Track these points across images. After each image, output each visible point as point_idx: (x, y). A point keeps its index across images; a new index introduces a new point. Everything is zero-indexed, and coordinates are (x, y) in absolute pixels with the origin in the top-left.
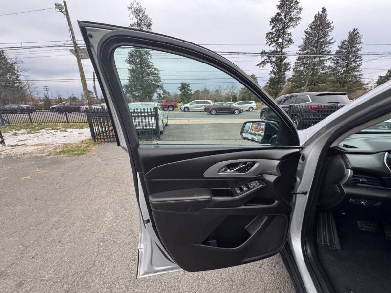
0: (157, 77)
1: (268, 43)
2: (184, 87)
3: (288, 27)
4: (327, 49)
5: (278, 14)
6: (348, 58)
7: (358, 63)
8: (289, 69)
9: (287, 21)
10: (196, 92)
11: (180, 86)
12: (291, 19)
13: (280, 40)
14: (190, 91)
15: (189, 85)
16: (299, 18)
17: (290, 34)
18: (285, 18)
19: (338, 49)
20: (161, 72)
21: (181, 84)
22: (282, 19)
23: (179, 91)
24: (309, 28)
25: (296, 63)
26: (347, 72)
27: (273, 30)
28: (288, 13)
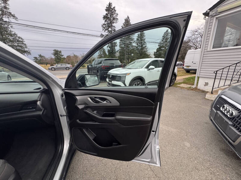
0: (23, 44)
1: (103, 30)
2: (57, 53)
3: (113, 23)
4: (132, 37)
5: (107, 14)
6: (141, 43)
7: (145, 45)
8: (117, 46)
9: (112, 19)
10: (68, 57)
11: (53, 52)
12: (114, 19)
13: (110, 29)
14: (62, 56)
15: (60, 51)
16: (117, 19)
17: (114, 27)
18: (111, 17)
19: (137, 38)
20: (25, 40)
21: (54, 50)
22: (109, 17)
23: (53, 56)
24: (123, 25)
25: (120, 43)
26: (142, 49)
27: (106, 23)
28: (112, 15)
